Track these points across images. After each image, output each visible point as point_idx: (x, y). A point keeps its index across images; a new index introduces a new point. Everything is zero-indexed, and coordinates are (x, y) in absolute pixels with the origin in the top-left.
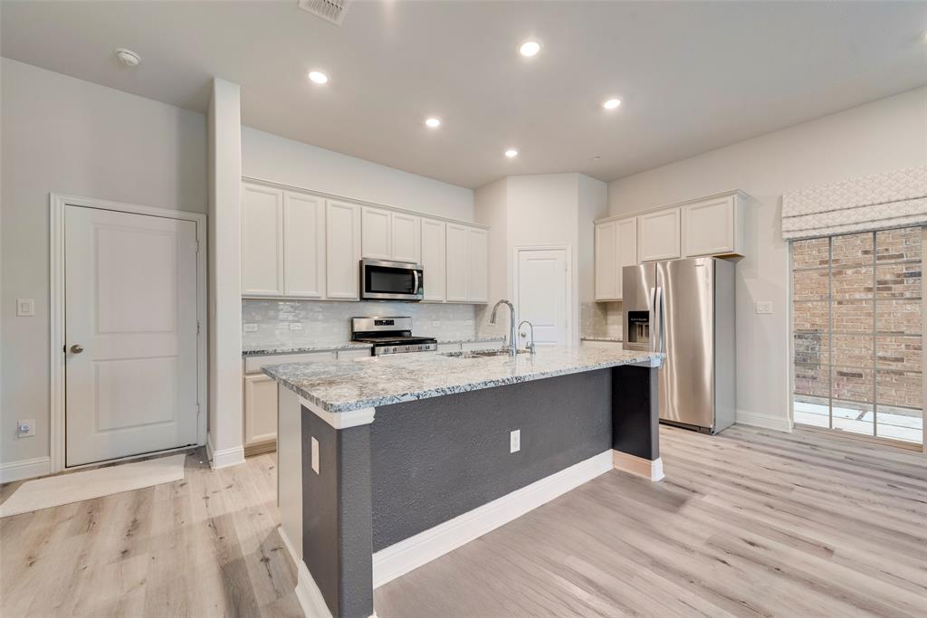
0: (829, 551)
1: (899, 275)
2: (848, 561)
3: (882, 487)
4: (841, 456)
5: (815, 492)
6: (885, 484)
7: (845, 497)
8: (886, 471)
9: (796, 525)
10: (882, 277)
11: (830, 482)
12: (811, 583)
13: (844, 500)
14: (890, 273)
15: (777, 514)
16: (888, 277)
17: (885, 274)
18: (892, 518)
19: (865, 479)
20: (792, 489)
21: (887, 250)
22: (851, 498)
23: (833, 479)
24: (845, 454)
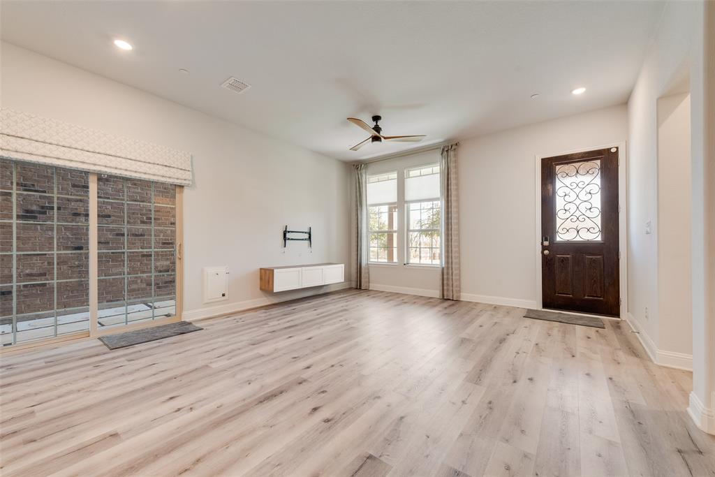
0: (114, 435)
1: (43, 207)
2: (132, 431)
3: (90, 370)
4: (41, 363)
5: (53, 402)
6: (91, 367)
7: (79, 391)
8: (82, 359)
9: (72, 437)
10: (29, 207)
11: (56, 387)
12: (132, 468)
13: (80, 394)
14: (36, 204)
15: (45, 442)
16: (34, 208)
17: (32, 205)
18: (118, 386)
19: (77, 371)
20: (33, 412)
21: (33, 185)
22: (83, 389)
23: (56, 383)
24: (42, 361)
